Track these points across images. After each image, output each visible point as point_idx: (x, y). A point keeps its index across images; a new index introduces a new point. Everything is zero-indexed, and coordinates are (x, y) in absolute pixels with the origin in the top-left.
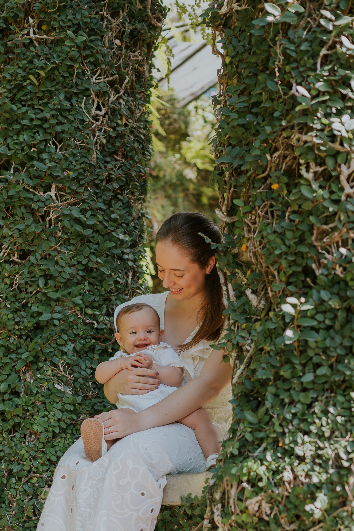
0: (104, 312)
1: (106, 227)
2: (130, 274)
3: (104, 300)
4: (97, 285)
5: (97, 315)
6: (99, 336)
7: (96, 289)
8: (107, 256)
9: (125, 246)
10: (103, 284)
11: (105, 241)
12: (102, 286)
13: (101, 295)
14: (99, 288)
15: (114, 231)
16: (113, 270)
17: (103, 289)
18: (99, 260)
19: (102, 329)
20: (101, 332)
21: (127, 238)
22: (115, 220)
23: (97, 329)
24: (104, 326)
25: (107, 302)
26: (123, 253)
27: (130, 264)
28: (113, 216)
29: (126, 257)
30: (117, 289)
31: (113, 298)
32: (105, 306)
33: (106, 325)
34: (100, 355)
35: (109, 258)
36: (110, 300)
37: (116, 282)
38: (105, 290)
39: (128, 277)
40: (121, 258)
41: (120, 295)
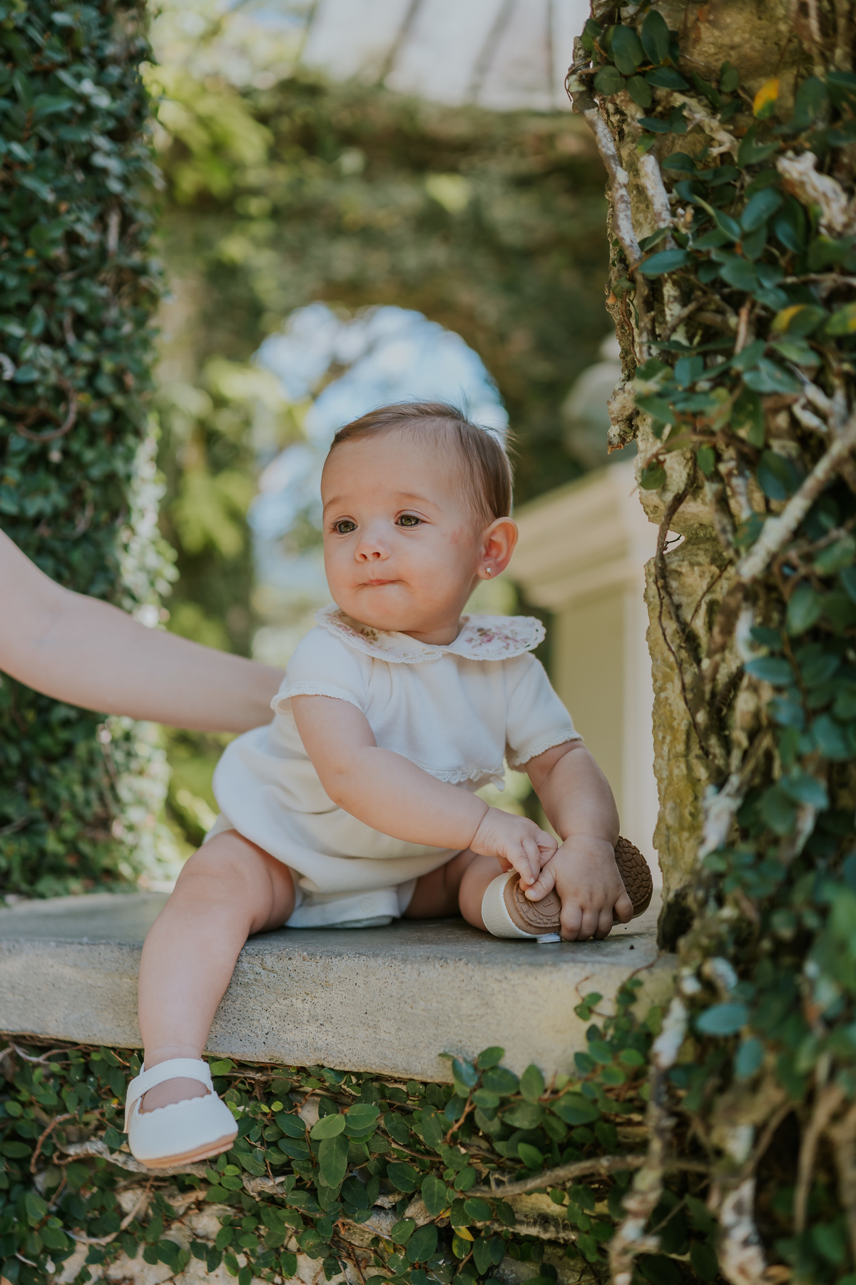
0: (38, 329)
1: (37, 49)
2: (114, 221)
3: (36, 293)
4: (10, 238)
5: (11, 337)
6: (20, 407)
7: (9, 250)
8: (43, 144)
9: (97, 123)
10: (32, 235)
11: (36, 94)
12: (27, 244)
13: (23, 272)
14: (18, 246)
15: (64, 66)
16: (62, 193)
17: (29, 254)
18: (17, 149)
19: (31, 385)
20: (28, 395)
21: (102, 101)
22: (66, 34)
23: (13, 385)
24: (35, 375)
25: (44, 299)
26: (93, 148)
27: (115, 186)
28: (60, 18)
29: (99, 160)
30: (76, 263)
31: (63, 288)
32: (38, 312)
33: (44, 371)
34: (23, 469)
35: (50, 153)
36: (54, 295)
37: (72, 239)
38: (39, 256)
39: (105, 229)
40: (85, 164)
41: (85, 283)
